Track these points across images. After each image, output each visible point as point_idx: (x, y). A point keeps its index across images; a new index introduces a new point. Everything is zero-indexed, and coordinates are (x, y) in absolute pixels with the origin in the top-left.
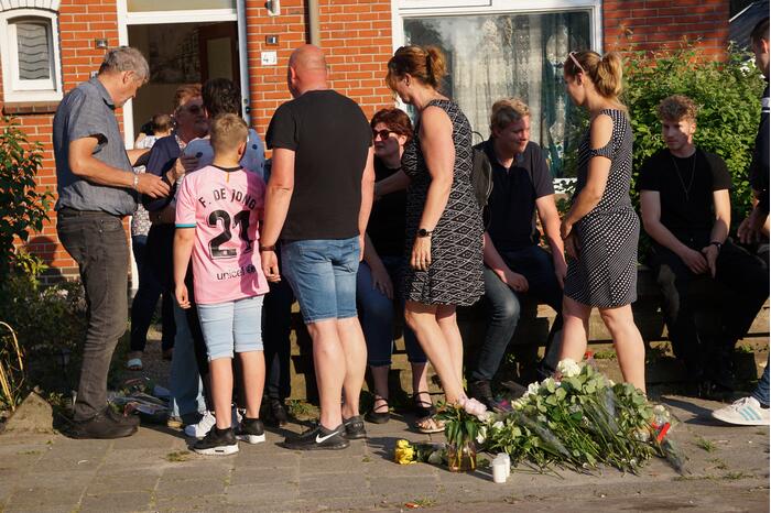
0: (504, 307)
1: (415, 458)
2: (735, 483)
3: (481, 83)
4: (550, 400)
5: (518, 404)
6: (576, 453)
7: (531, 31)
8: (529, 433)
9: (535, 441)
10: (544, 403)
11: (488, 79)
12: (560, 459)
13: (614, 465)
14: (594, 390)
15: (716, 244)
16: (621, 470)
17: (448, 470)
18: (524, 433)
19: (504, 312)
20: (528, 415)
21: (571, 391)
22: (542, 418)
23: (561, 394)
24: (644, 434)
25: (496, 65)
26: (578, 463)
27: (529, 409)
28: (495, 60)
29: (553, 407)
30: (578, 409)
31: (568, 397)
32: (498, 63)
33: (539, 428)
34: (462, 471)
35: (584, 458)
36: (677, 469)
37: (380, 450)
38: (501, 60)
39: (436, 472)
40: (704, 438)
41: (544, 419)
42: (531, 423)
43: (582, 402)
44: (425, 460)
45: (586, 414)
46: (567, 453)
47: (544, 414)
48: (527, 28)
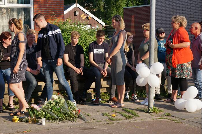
0: (33, 82)
1: (19, 120)
2: (99, 123)
3: (1, 25)
4: (52, 105)
5: (43, 106)
6: (60, 118)
7: (14, 12)
8: (47, 113)
9: (49, 115)
10: (50, 106)
11: (3, 24)
12: (56, 119)
13: (69, 120)
14: (62, 102)
15: (82, 67)
16: (71, 121)
17: (29, 123)
18: (45, 113)
19: (33, 84)
20: (46, 109)
21: (57, 103)
22: (50, 109)
23: (54, 103)
24: (74, 112)
25: (5, 20)
26: (61, 120)
27: (47, 107)
28: (5, 19)
29: (53, 107)
30: (59, 107)
31: (56, 104)
32: (6, 20)
33: (50, 112)
34: (32, 123)
35: (62, 119)
36: (84, 120)
37: (7, 119)
38: (6, 19)
39: (26, 124)
40: (86, 113)
41: (50, 110)
42: (47, 111)
43: (60, 105)
44: (21, 121)
45: (61, 108)
46: (58, 118)
47: (50, 108)
48: (13, 11)
